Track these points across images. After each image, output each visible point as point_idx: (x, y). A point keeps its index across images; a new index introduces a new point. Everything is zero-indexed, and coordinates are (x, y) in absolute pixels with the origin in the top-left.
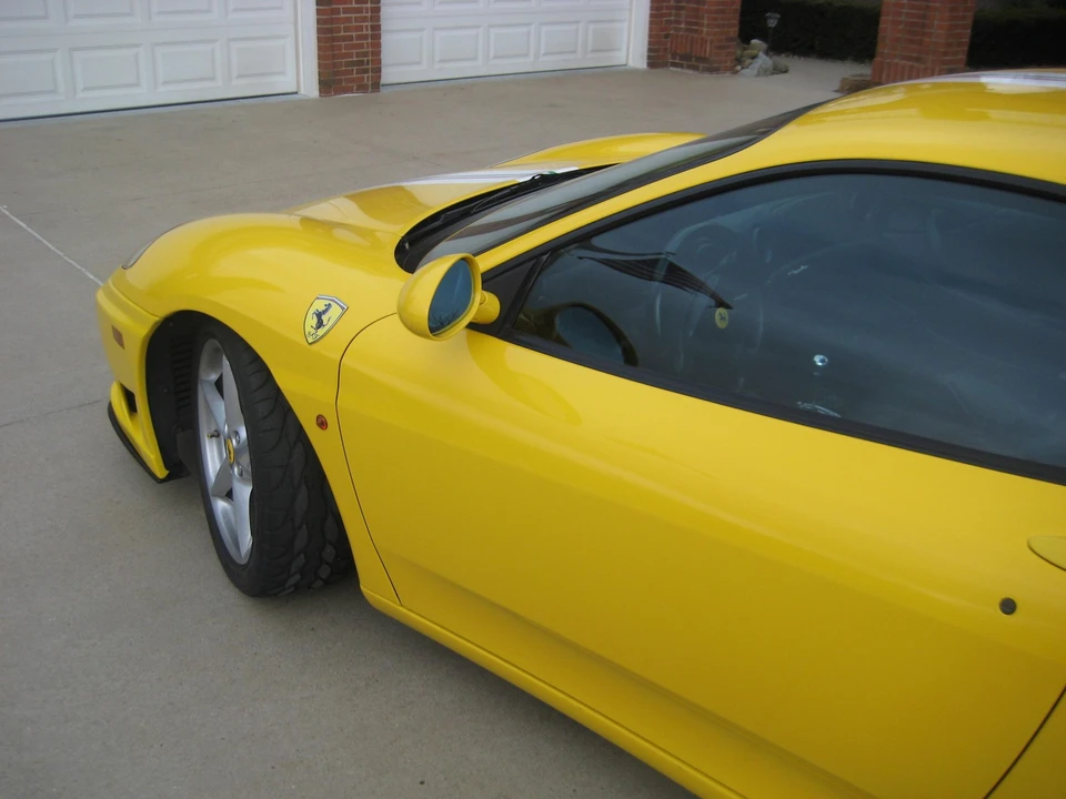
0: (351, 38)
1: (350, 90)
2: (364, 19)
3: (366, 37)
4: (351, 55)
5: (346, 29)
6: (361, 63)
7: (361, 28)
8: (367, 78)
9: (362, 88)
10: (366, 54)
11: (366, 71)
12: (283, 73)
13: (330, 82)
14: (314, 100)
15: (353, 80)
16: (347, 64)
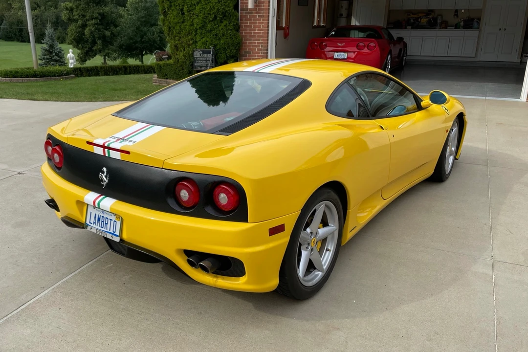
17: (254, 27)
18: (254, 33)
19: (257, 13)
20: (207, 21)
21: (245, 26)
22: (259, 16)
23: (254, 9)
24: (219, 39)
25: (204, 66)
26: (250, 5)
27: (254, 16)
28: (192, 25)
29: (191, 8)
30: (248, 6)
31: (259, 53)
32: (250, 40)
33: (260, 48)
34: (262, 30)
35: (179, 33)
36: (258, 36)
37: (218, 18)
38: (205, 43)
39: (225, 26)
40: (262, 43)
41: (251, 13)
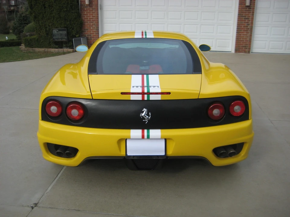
0: (243, 41)
1: (242, 52)
2: (248, 37)
3: (247, 41)
4: (243, 45)
5: (243, 39)
6: (245, 46)
7: (246, 39)
8: (247, 50)
9: (245, 52)
10: (247, 45)
11: (247, 48)
12: (228, 47)
13: (237, 50)
14: (233, 53)
15: (243, 50)
16: (242, 46)
17: (90, 15)
18: (90, 18)
19: (91, 7)
21: (84, 15)
22: (92, 9)
23: (89, 5)
25: (60, 39)
26: (87, 2)
27: (89, 9)
30: (85, 3)
31: (93, 30)
32: (87, 22)
33: (94, 27)
34: (94, 17)
36: (92, 20)
40: (94, 24)
41: (87, 7)
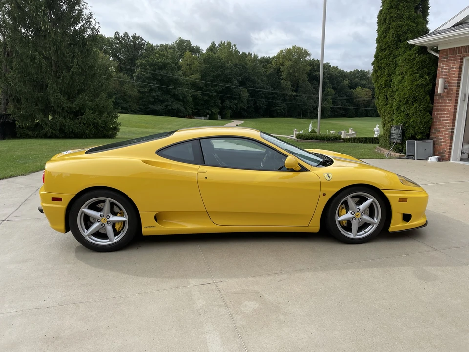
17: (444, 109)
18: (444, 114)
19: (447, 97)
20: (401, 104)
21: (437, 108)
22: (449, 100)
23: (442, 94)
24: (410, 118)
25: (396, 139)
26: (440, 91)
27: (444, 100)
28: (391, 107)
29: (392, 94)
30: (437, 92)
32: (440, 120)
33: (447, 127)
35: (384, 112)
36: (447, 117)
37: (410, 102)
38: (397, 121)
39: (415, 107)
40: (448, 123)
41: (443, 97)
